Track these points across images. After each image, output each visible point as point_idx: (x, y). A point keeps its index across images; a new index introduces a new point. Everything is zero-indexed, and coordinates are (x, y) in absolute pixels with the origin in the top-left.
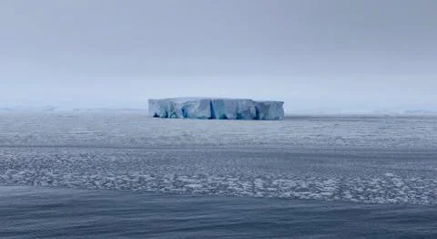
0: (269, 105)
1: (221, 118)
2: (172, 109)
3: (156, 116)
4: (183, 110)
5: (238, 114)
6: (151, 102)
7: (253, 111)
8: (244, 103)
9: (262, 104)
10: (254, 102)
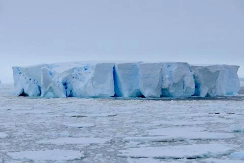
0: (218, 72)
1: (132, 97)
2: (47, 82)
3: (23, 94)
4: (65, 84)
5: (163, 90)
6: (17, 71)
7: (190, 83)
8: (174, 69)
9: (205, 70)
10: (192, 68)
